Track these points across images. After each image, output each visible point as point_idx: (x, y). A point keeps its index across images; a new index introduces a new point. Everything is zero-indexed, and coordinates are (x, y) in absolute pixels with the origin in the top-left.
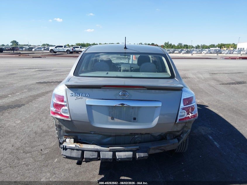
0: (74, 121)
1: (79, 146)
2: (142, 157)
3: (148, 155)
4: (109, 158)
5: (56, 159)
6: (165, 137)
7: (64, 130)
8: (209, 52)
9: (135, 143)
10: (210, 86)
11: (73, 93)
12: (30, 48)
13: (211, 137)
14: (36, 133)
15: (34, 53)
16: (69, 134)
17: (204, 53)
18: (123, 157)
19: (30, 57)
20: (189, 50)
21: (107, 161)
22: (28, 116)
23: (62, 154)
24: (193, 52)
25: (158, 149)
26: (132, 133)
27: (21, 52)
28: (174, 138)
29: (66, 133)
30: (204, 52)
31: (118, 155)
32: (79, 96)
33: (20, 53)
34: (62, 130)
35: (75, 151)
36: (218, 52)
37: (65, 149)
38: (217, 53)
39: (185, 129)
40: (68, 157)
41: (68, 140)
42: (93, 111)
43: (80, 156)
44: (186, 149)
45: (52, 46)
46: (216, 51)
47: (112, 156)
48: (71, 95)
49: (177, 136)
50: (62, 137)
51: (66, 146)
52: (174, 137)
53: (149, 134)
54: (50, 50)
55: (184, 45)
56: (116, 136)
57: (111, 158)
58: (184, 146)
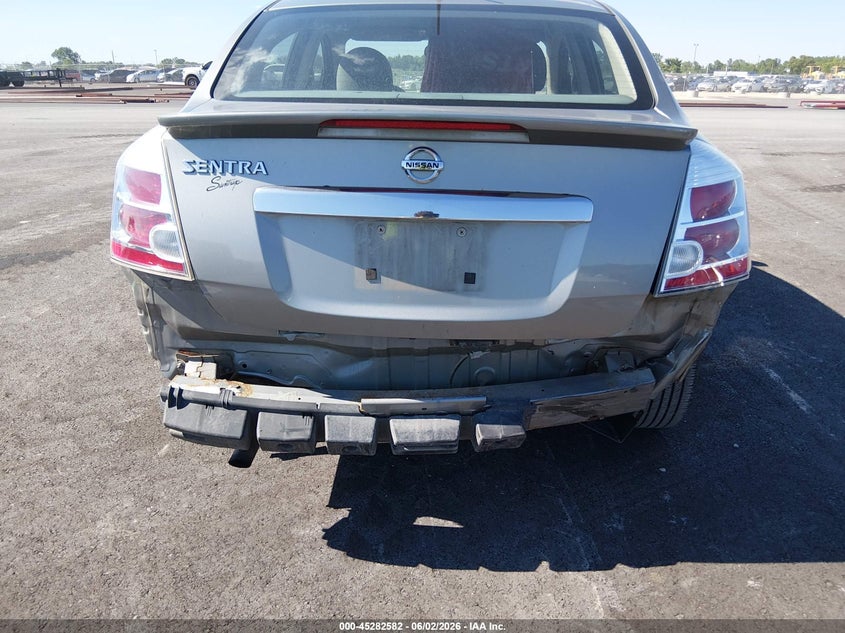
0: (207, 287)
1: (236, 391)
2: (498, 442)
3: (522, 433)
4: (361, 440)
5: (166, 447)
6: (596, 363)
7: (172, 324)
8: (758, 86)
9: (471, 383)
10: (767, 194)
11: (198, 160)
12: (117, 73)
13: (774, 375)
14: (100, 350)
15: (131, 89)
16: (196, 344)
17: (738, 88)
18: (418, 440)
19: (115, 102)
20: (684, 77)
21: (353, 452)
22: (78, 291)
23: (164, 421)
24: (700, 86)
25: (566, 407)
26: (457, 342)
27: (87, 87)
28: (638, 367)
29: (184, 338)
30: (738, 84)
31: (396, 431)
32: (223, 173)
33: (81, 91)
34: (165, 327)
35: (220, 411)
36: (790, 87)
37: (177, 400)
38: (786, 90)
39: (688, 328)
40: (189, 436)
41: (191, 367)
42: (289, 244)
43: (238, 433)
44: (679, 417)
45: (194, 64)
46: (781, 82)
47: (371, 432)
48: (191, 170)
49: (651, 359)
50: (170, 354)
51: (181, 391)
52: (639, 362)
53: (529, 346)
54: (184, 78)
55: (667, 61)
56: (389, 353)
57: (369, 439)
58: (675, 401)
